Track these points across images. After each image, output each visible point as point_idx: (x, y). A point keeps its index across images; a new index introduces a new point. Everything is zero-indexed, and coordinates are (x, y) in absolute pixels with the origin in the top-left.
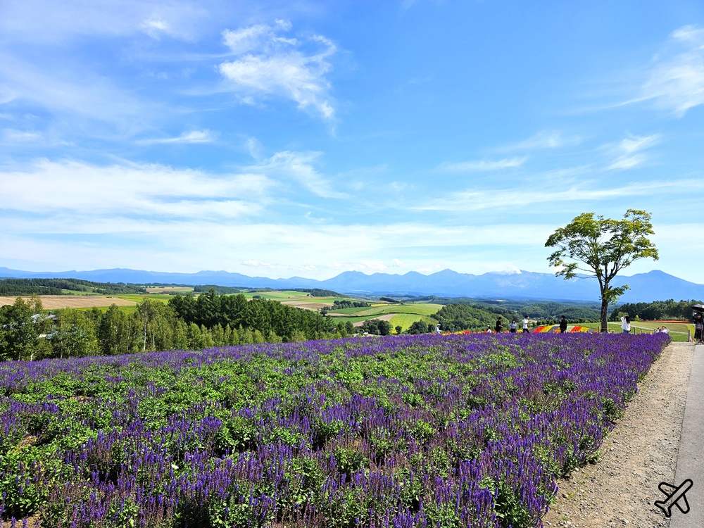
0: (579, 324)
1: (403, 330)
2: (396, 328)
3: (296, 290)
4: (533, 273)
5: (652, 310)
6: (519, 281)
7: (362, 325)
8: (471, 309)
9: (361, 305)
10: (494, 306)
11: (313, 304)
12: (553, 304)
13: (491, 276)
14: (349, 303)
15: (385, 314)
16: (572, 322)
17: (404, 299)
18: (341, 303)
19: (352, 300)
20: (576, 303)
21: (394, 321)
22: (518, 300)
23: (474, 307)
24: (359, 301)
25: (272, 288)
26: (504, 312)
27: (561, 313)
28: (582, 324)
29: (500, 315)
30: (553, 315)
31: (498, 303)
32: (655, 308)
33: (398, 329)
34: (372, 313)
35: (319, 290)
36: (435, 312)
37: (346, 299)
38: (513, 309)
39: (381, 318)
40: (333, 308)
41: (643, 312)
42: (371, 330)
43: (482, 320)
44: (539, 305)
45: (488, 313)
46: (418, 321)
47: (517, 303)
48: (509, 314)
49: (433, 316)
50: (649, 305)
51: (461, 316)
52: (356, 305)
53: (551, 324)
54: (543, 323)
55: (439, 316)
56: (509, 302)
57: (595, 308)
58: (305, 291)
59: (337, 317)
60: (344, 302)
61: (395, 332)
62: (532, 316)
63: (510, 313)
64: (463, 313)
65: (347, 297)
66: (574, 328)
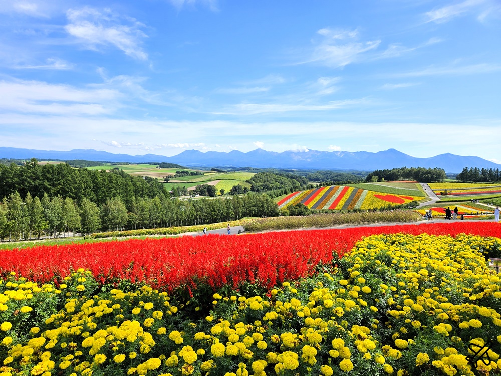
0: (347, 185)
1: (226, 192)
2: (221, 191)
3: (149, 164)
4: (316, 151)
5: (393, 174)
6: (307, 157)
7: (195, 189)
8: (274, 176)
9: (196, 174)
10: (290, 174)
11: (160, 174)
12: (328, 171)
13: (288, 154)
14: (187, 173)
15: (213, 180)
16: (343, 184)
17: (229, 170)
18: (181, 173)
19: (190, 171)
20: (342, 171)
21: (218, 186)
22: (306, 170)
23: (276, 174)
24: (195, 171)
25: (131, 162)
26: (297, 178)
27: (333, 177)
28: (349, 185)
29: (294, 180)
30: (328, 179)
31: (293, 172)
32: (395, 173)
33: (222, 191)
34: (204, 180)
35: (166, 164)
36: (249, 179)
37: (185, 170)
38: (303, 176)
39: (209, 184)
40: (175, 176)
41: (387, 176)
42: (202, 193)
43: (282, 183)
44: (319, 173)
45: (286, 179)
46: (236, 185)
47: (305, 171)
48: (300, 180)
49: (247, 181)
50: (390, 171)
51: (267, 181)
52: (192, 174)
53: (329, 185)
54: (324, 185)
55: (252, 181)
56: (300, 171)
57: (354, 174)
58: (155, 164)
59: (177, 183)
60: (183, 172)
61: (220, 193)
62: (315, 180)
63: (300, 178)
64: (269, 179)
65: (187, 168)
66: (344, 188)
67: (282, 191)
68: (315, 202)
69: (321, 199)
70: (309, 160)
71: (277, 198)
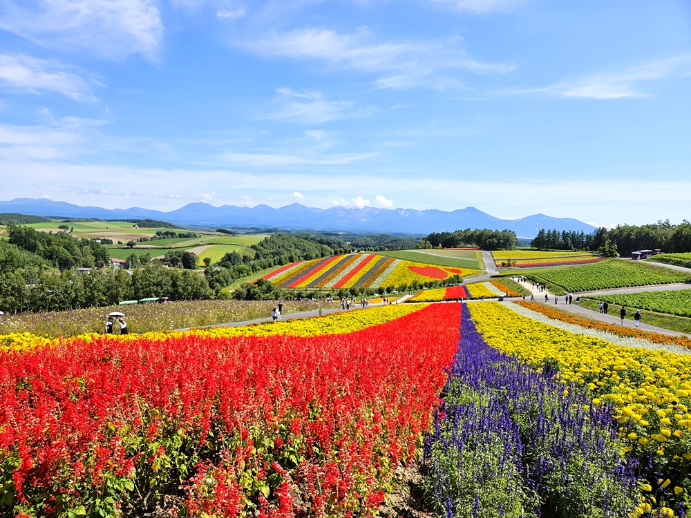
1: (212, 262)
2: (204, 260)
3: (128, 221)
4: (373, 208)
5: (453, 238)
7: (163, 257)
8: (296, 239)
9: (187, 236)
11: (130, 235)
13: (335, 210)
14: (172, 234)
15: (202, 245)
18: (165, 233)
19: (177, 231)
21: (206, 253)
23: (300, 237)
24: (185, 232)
31: (336, 235)
32: (456, 236)
33: (207, 261)
34: (189, 245)
35: (150, 221)
36: (256, 243)
37: (170, 230)
40: (152, 239)
41: (446, 240)
42: (173, 262)
43: (304, 250)
44: (372, 236)
45: (313, 244)
46: (231, 252)
49: (253, 247)
50: (452, 234)
51: (283, 246)
52: (181, 236)
55: (260, 247)
56: (348, 234)
58: (134, 221)
59: (147, 248)
60: (167, 233)
61: (204, 264)
64: (286, 245)
65: (177, 228)
66: (368, 257)
67: (275, 261)
68: (316, 278)
69: (328, 272)
70: (363, 220)
71: (263, 271)
